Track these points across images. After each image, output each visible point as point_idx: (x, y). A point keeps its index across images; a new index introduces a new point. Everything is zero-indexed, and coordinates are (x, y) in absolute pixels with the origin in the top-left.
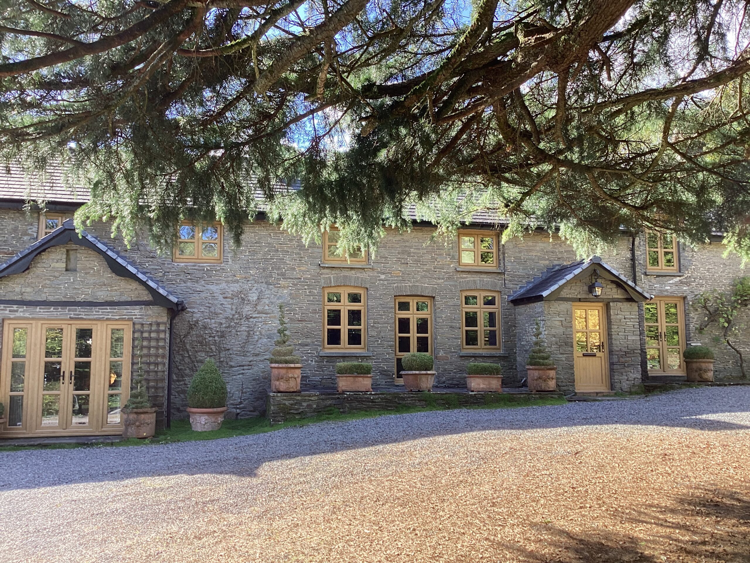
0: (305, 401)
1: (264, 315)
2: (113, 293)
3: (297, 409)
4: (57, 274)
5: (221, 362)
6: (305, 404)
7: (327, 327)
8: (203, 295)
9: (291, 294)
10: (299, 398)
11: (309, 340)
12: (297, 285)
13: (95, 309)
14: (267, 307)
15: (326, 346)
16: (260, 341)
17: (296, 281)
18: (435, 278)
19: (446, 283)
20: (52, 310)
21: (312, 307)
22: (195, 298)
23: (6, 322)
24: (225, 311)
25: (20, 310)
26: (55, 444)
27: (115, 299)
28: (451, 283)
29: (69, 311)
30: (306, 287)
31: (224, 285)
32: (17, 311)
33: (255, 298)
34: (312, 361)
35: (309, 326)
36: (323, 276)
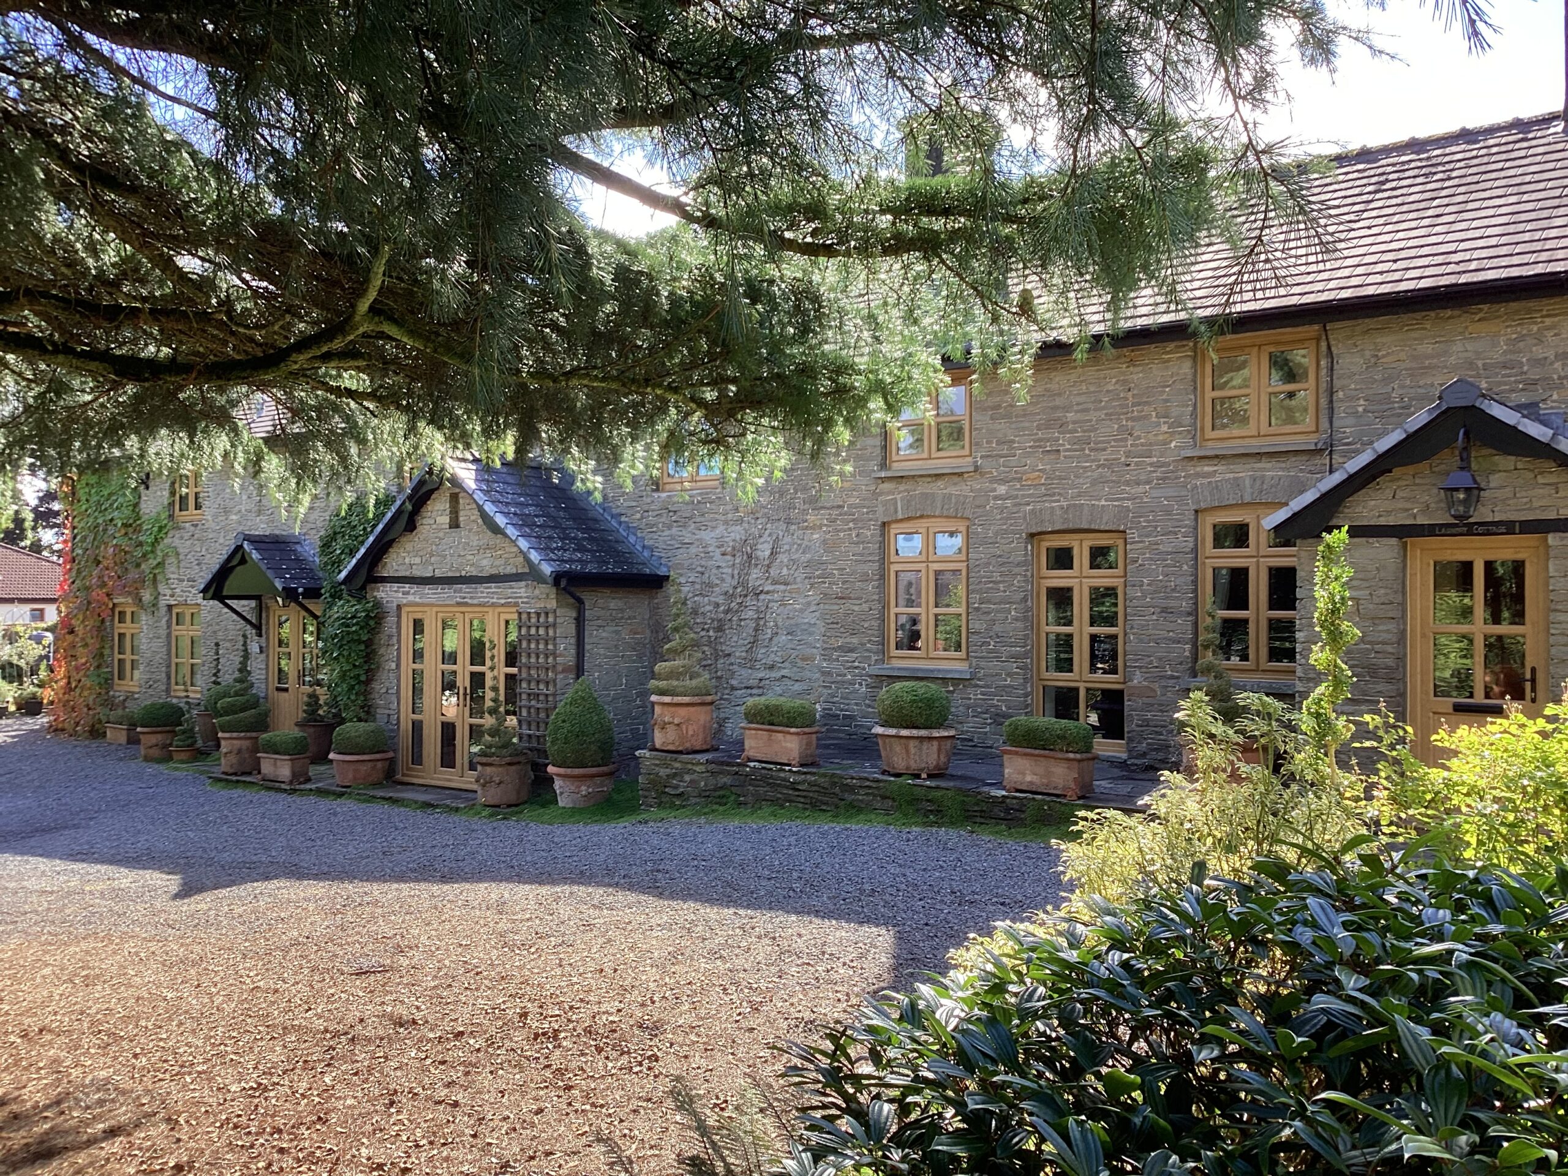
0: (689, 772)
1: (782, 587)
3: (676, 787)
4: (441, 534)
6: (687, 778)
8: (693, 550)
9: (824, 542)
11: (855, 640)
12: (835, 521)
14: (785, 571)
15: (893, 651)
16: (775, 639)
17: (834, 513)
18: (1128, 483)
19: (1155, 493)
21: (859, 569)
22: (681, 556)
23: (404, 610)
24: (723, 580)
25: (412, 591)
28: (1171, 492)
29: (455, 591)
31: (721, 530)
33: (767, 553)
34: (860, 684)
35: (856, 608)
36: (883, 498)
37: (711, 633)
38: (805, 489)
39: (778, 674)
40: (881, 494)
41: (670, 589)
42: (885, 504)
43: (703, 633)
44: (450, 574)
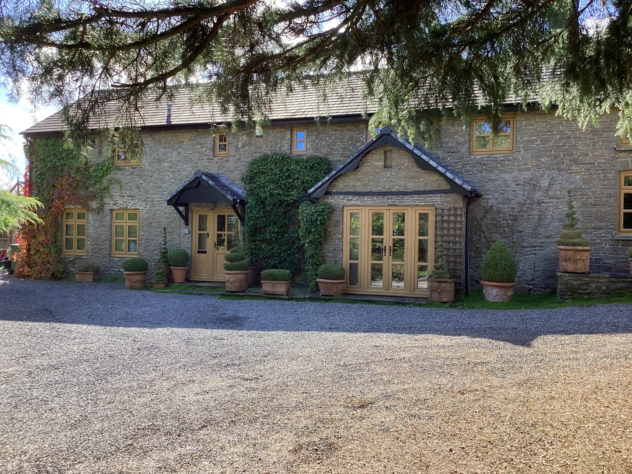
0: (594, 282)
1: (556, 200)
2: (420, 184)
3: (586, 290)
4: (378, 171)
5: (514, 243)
6: (593, 285)
7: (623, 211)
8: (497, 183)
9: (583, 179)
10: (587, 279)
11: (603, 224)
12: (590, 170)
13: (406, 197)
14: (558, 193)
15: (623, 229)
16: (551, 224)
17: (589, 166)
20: (375, 198)
21: (606, 192)
22: (489, 186)
23: (346, 208)
24: (517, 197)
25: (354, 199)
26: (379, 301)
27: (421, 189)
29: (387, 199)
30: (600, 172)
31: (516, 173)
32: (351, 200)
33: (546, 185)
34: (605, 244)
35: (603, 210)
36: (620, 160)
37: (509, 221)
38: (571, 155)
39: (554, 240)
40: (617, 158)
41: (482, 202)
42: (621, 162)
43: (504, 222)
44: (383, 190)
